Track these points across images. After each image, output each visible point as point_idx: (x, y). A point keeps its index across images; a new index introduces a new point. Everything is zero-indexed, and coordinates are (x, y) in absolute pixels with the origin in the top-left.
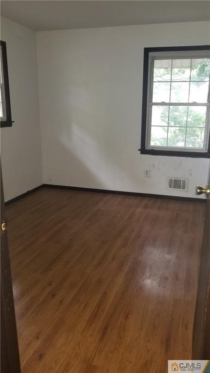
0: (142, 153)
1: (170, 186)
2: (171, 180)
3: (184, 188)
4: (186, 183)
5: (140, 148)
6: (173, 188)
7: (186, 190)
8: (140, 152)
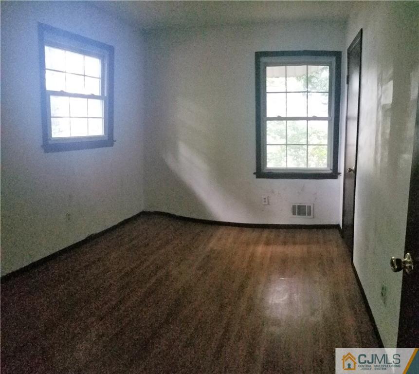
0: (258, 177)
1: (294, 214)
2: (294, 207)
3: (309, 214)
4: (312, 209)
5: (255, 171)
6: (297, 216)
7: (312, 216)
8: (255, 176)
